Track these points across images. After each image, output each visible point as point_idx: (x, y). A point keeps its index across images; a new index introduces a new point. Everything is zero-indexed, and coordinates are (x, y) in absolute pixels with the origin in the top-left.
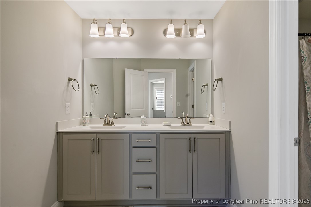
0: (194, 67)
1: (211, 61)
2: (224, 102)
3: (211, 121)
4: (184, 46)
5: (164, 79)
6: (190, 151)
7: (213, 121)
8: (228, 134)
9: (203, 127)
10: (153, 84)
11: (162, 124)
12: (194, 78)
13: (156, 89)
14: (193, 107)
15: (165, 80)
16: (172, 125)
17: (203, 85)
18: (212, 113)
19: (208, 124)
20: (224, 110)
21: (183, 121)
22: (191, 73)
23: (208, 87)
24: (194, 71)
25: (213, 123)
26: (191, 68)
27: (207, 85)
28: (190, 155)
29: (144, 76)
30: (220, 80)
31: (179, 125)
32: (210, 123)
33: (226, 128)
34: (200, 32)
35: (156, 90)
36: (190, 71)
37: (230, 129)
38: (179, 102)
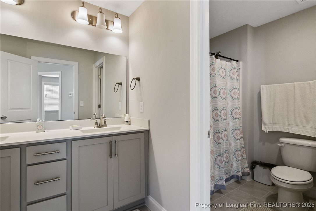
0: (102, 63)
1: (127, 59)
2: (142, 102)
3: (127, 121)
4: (98, 37)
5: (60, 72)
6: (111, 156)
7: (129, 121)
8: (147, 133)
9: (119, 128)
10: (41, 77)
11: (69, 128)
12: (100, 75)
13: (45, 84)
14: (99, 106)
15: (61, 74)
16: (84, 129)
17: (117, 84)
18: (127, 112)
19: (124, 124)
20: (142, 109)
21: (97, 123)
22: (97, 69)
23: (121, 86)
24: (102, 67)
25: (129, 123)
26: (98, 63)
27: (121, 84)
28: (110, 160)
29: (31, 66)
30: (138, 79)
31: (93, 128)
32: (126, 123)
33: (145, 127)
34: (117, 26)
35: (45, 86)
36: (96, 67)
37: (149, 128)
38: (83, 102)
